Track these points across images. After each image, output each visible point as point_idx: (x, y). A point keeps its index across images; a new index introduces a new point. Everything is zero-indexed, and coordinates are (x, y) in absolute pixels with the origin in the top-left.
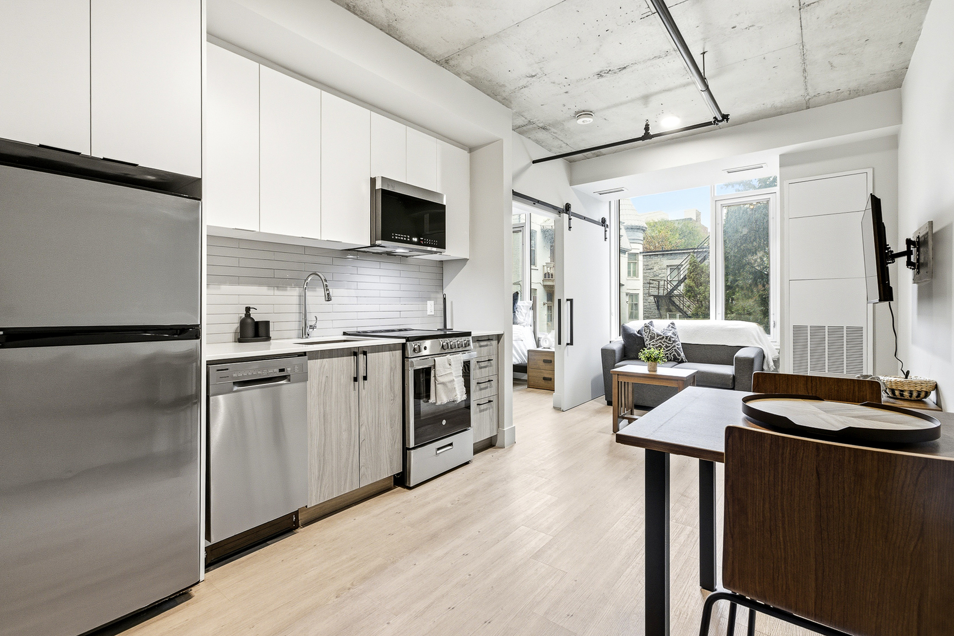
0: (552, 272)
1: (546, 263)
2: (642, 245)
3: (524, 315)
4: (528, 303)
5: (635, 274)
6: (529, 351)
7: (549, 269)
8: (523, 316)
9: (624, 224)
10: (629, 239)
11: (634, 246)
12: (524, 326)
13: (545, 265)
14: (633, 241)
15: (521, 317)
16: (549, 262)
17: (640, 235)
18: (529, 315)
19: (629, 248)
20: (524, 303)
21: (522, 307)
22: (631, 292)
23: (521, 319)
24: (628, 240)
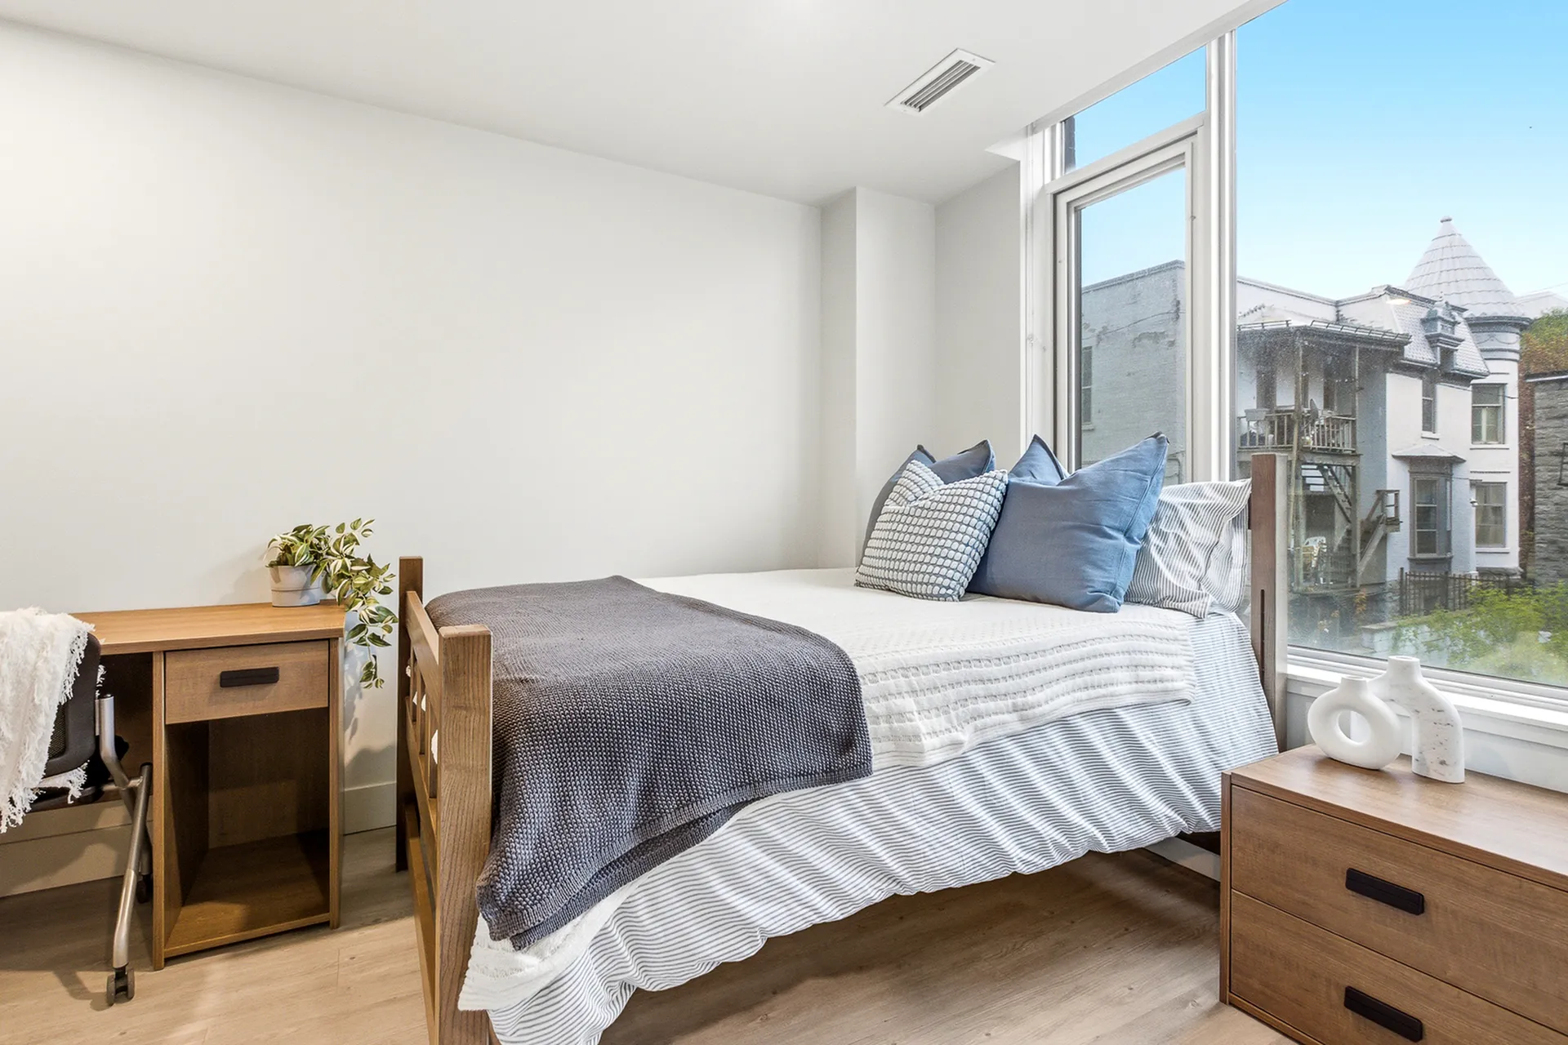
0: (1261, 432)
1: (1246, 411)
2: (1515, 364)
3: (1200, 557)
4: (1222, 491)
5: (1496, 434)
6: (1231, 782)
7: (1252, 424)
8: (1189, 558)
9: (1466, 314)
10: (1482, 351)
11: (1493, 366)
12: (1199, 618)
13: (1244, 415)
14: (1488, 354)
15: (1180, 564)
16: (1255, 407)
17: (1512, 340)
18: (1229, 557)
19: (1483, 369)
20: (1199, 493)
21: (1185, 513)
22: (1486, 478)
23: (1179, 575)
24: (1478, 354)
